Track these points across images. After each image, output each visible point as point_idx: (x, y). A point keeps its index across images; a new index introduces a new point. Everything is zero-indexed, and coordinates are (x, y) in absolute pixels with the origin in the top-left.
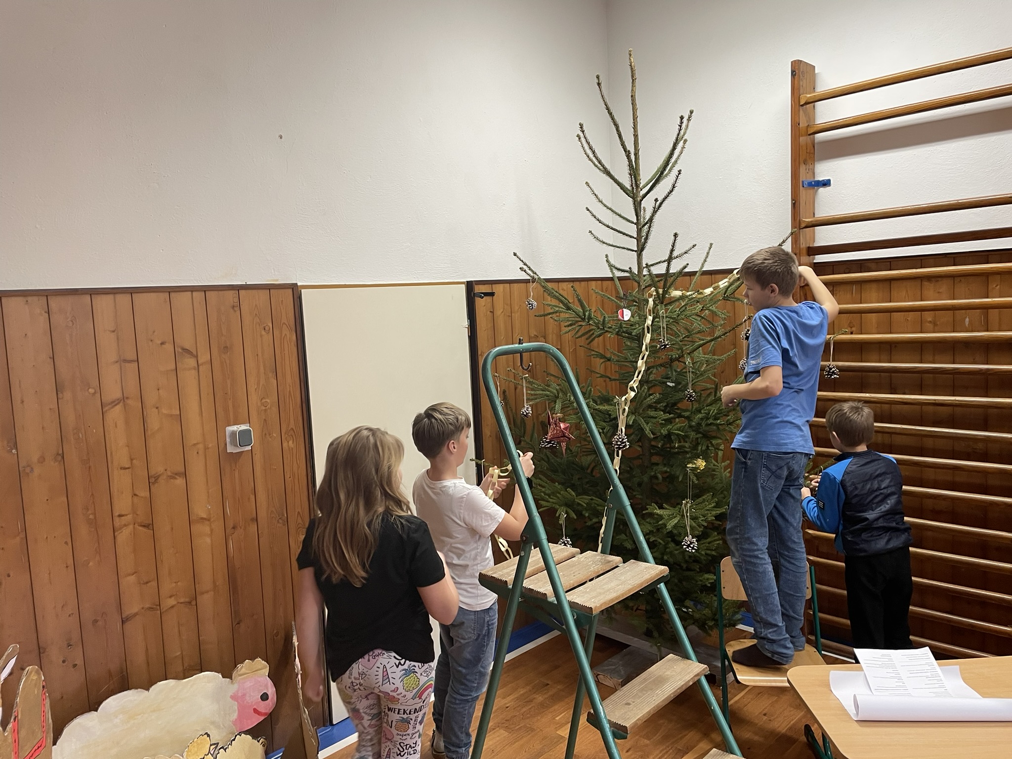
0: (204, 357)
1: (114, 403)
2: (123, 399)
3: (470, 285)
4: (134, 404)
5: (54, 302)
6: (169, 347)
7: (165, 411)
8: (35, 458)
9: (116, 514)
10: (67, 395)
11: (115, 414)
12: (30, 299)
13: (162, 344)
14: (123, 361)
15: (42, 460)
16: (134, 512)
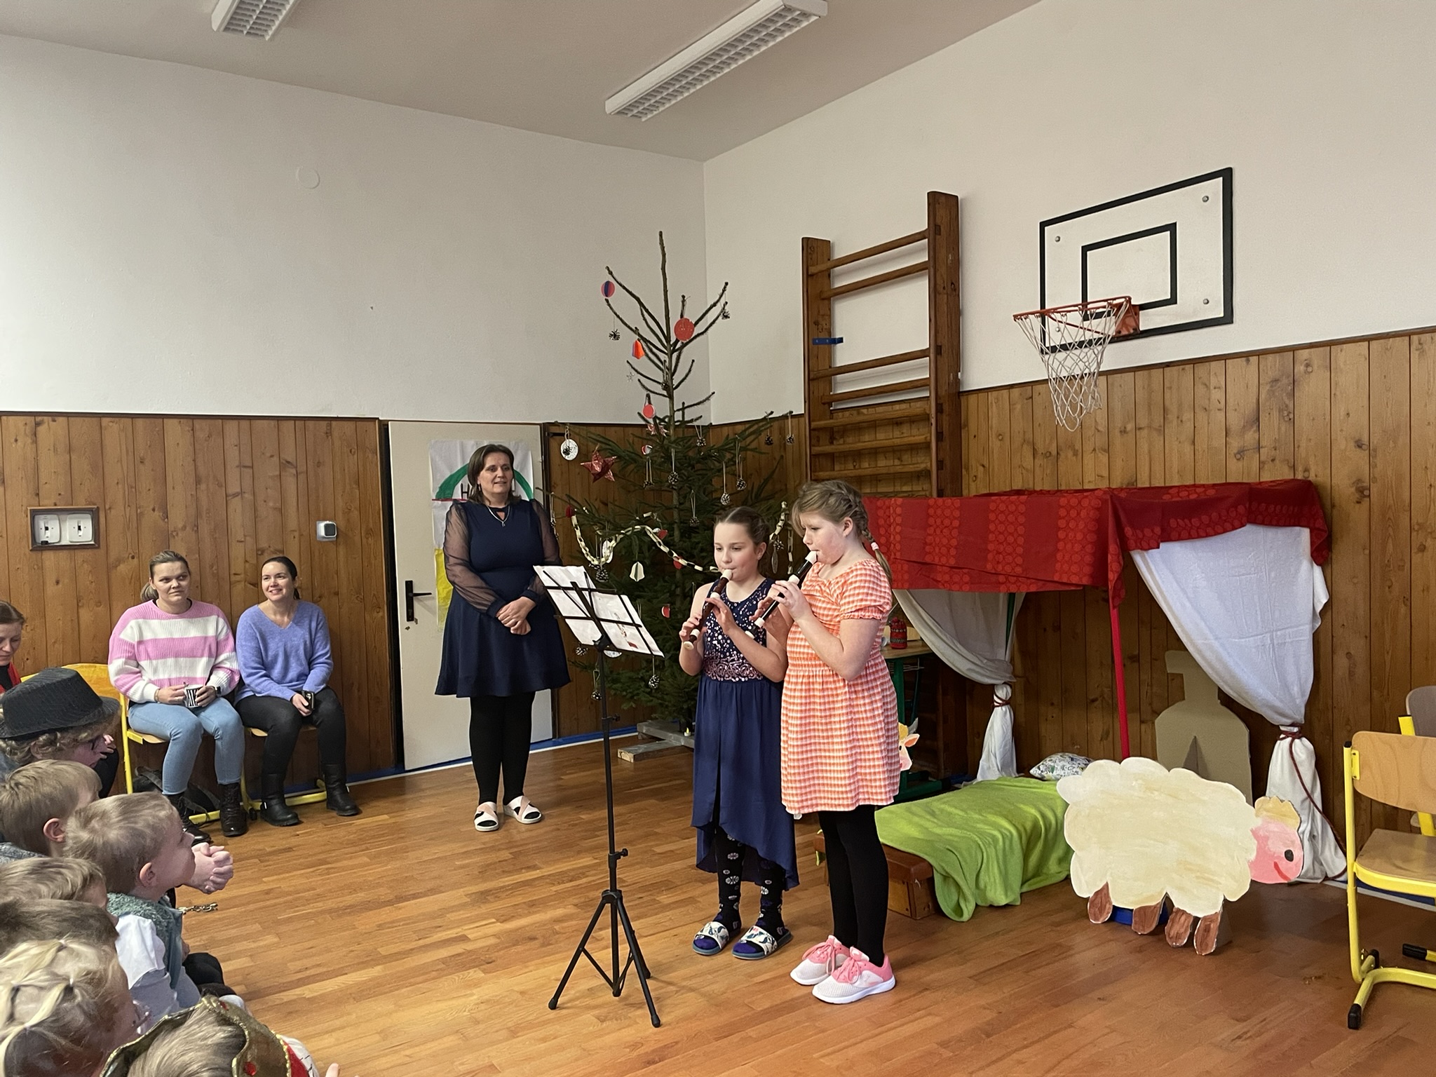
0: (302, 468)
1: (235, 495)
2: (242, 493)
3: (544, 426)
4: (248, 496)
5: (197, 423)
6: (276, 459)
7: (271, 504)
8: (180, 526)
9: (233, 572)
10: (203, 486)
11: (236, 503)
12: (182, 420)
13: (272, 456)
14: (241, 466)
15: (184, 528)
16: (245, 573)
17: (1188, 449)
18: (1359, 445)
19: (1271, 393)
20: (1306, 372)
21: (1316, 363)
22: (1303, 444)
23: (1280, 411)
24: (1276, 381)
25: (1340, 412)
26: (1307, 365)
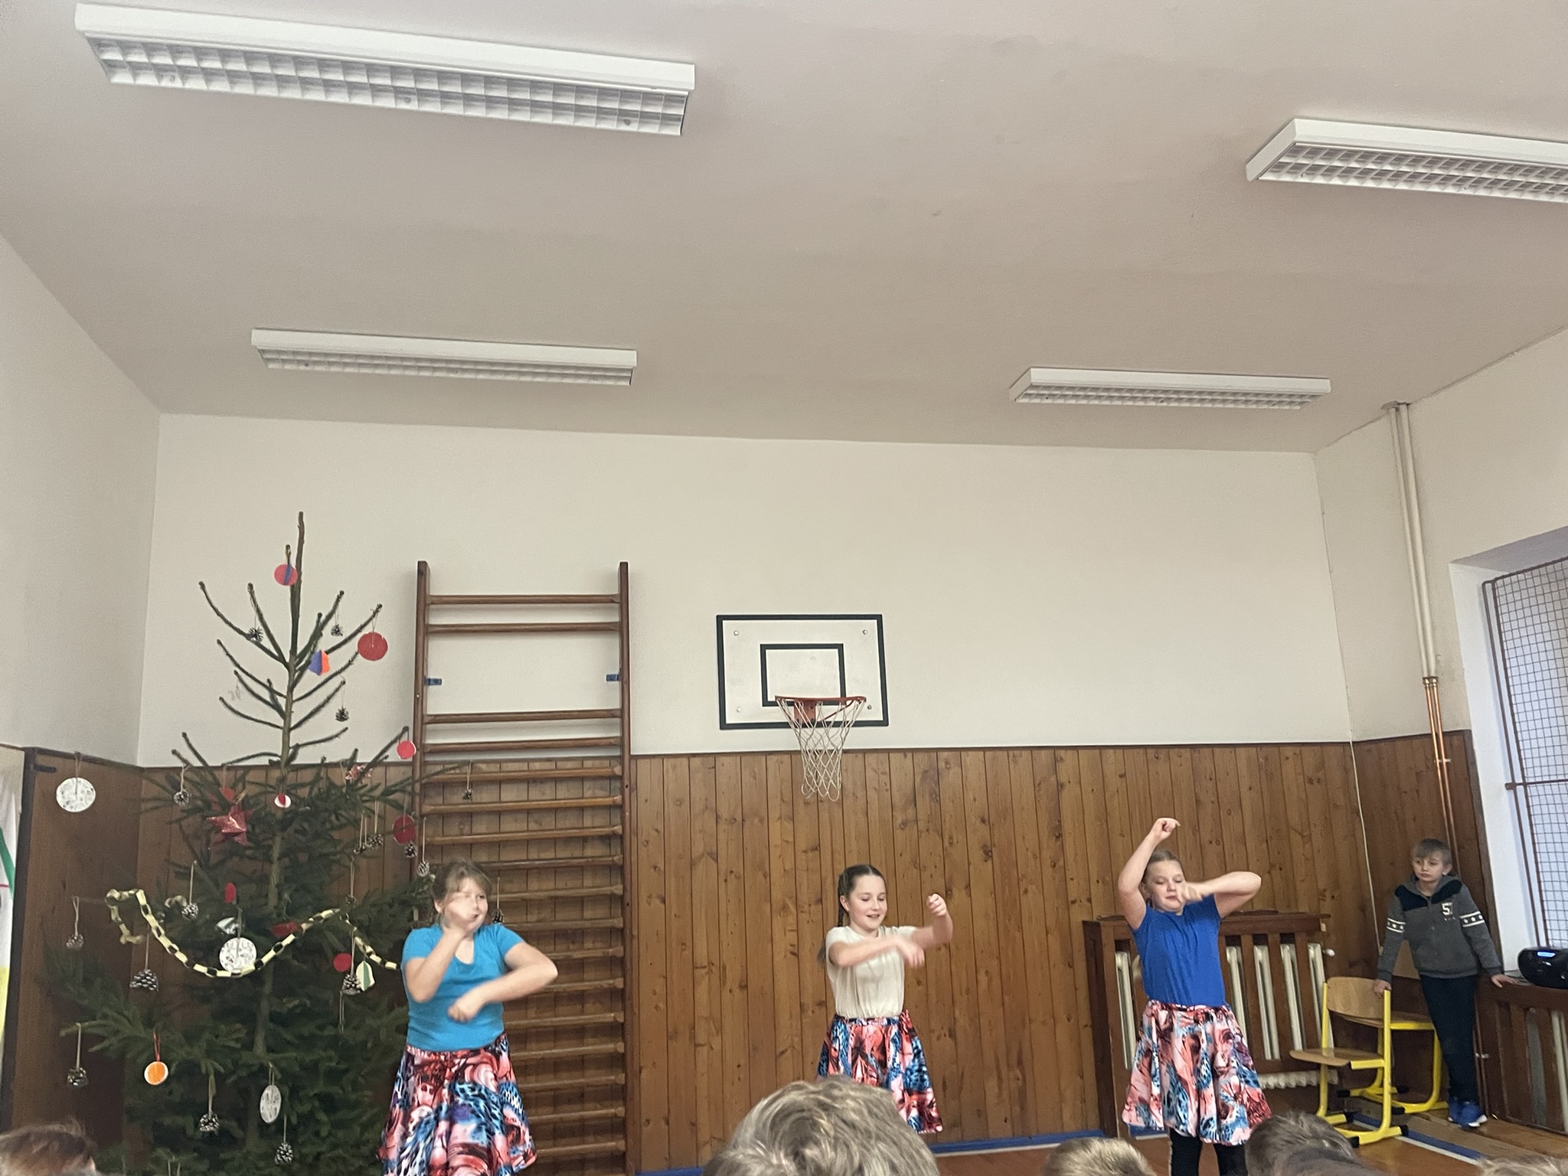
3: (30, 754)
17: (863, 820)
18: (983, 821)
19: (923, 779)
20: (946, 768)
21: (952, 762)
22: (948, 817)
23: (931, 795)
24: (925, 772)
25: (970, 796)
26: (947, 763)
